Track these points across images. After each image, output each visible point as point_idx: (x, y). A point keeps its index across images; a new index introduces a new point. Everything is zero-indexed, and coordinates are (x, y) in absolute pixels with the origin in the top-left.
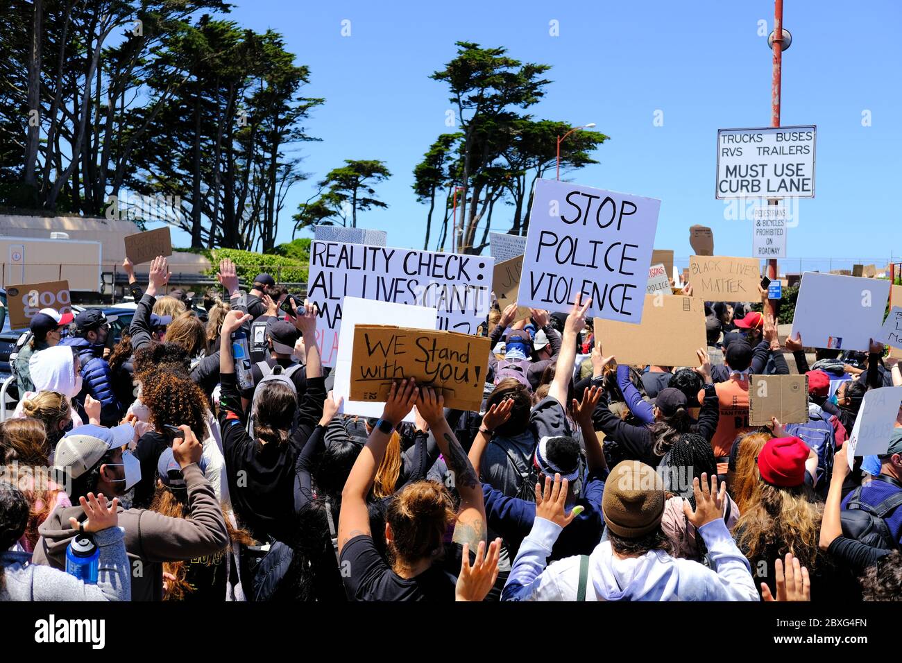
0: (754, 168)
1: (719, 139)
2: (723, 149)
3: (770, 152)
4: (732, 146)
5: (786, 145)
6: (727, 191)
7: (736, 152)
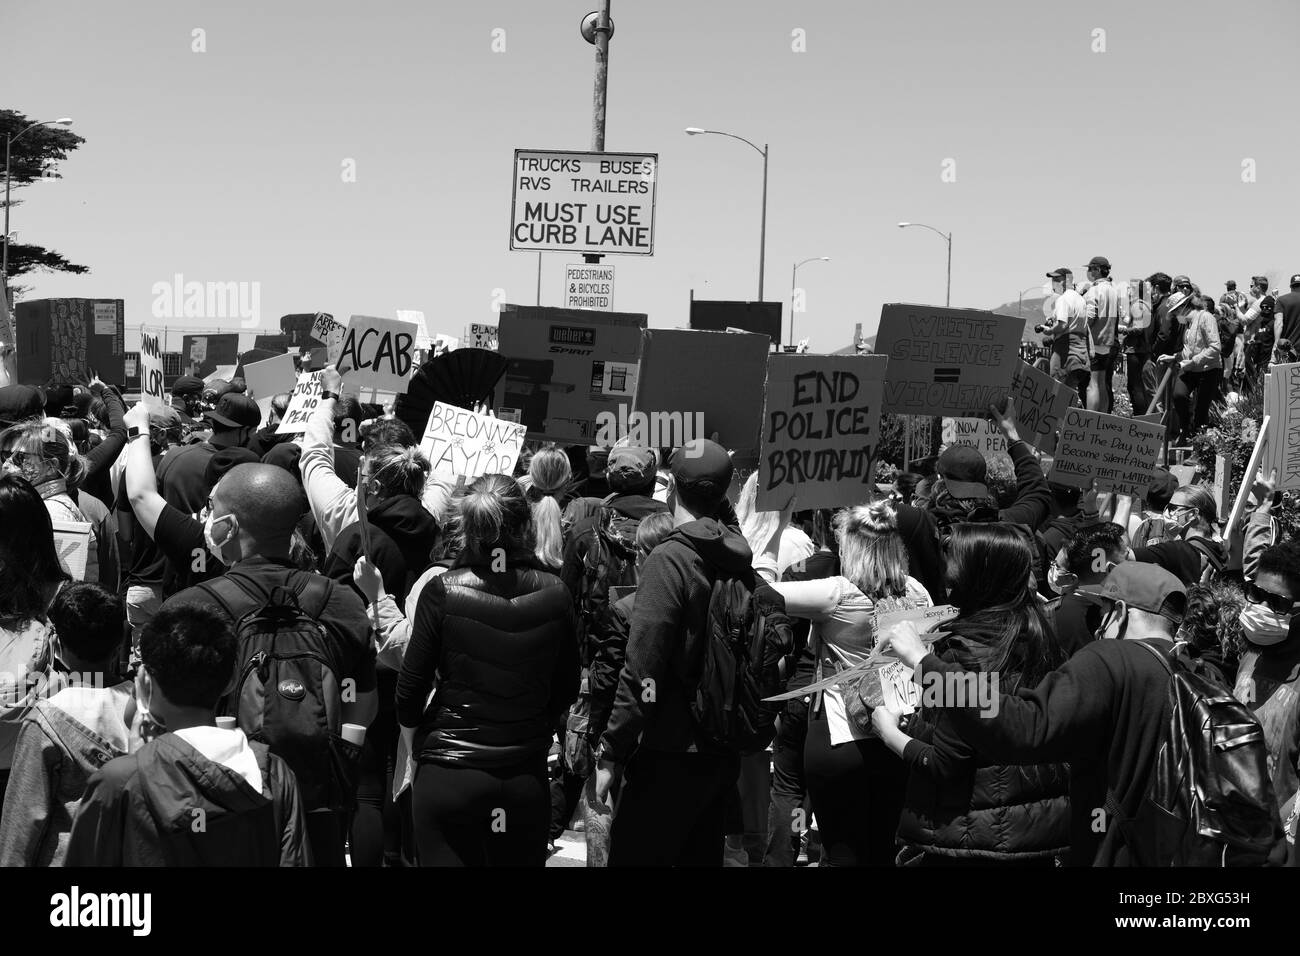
0: (567, 209)
1: (516, 164)
2: (522, 178)
3: (591, 187)
4: (536, 174)
5: (614, 179)
6: (526, 239)
7: (541, 184)
